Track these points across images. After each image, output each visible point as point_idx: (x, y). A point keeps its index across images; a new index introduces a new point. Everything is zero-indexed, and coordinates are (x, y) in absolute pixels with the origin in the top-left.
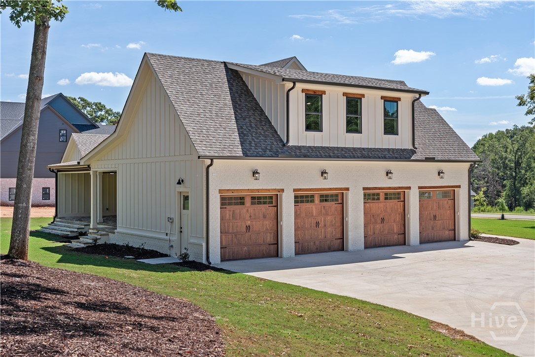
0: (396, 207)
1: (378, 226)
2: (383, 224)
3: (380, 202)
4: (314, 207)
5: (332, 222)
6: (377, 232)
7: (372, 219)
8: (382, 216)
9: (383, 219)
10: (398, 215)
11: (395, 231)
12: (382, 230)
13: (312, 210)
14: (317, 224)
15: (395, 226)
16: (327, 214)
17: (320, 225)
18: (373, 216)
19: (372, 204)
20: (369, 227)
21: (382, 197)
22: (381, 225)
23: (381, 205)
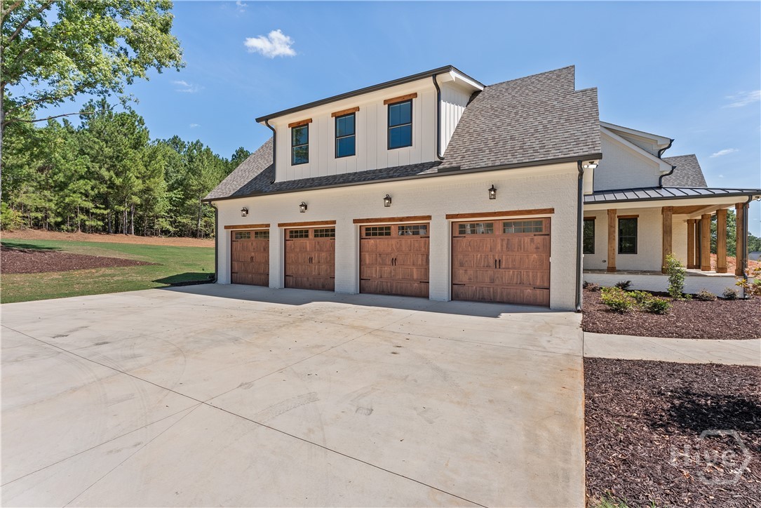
0: (416, 245)
1: (387, 269)
2: (394, 267)
3: (391, 238)
4: (308, 243)
5: (327, 258)
6: (385, 276)
7: (379, 259)
8: (393, 256)
9: (394, 261)
10: (420, 256)
11: (415, 277)
12: (393, 274)
13: (306, 246)
14: (311, 259)
15: (415, 270)
16: (321, 250)
17: (313, 261)
18: (380, 255)
19: (378, 240)
20: (374, 269)
21: (394, 231)
22: (393, 267)
23: (393, 242)
